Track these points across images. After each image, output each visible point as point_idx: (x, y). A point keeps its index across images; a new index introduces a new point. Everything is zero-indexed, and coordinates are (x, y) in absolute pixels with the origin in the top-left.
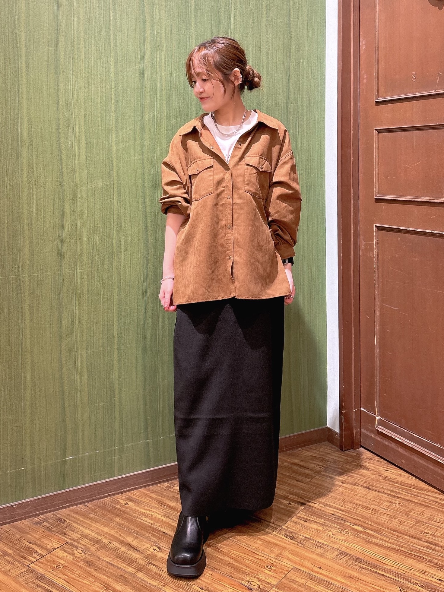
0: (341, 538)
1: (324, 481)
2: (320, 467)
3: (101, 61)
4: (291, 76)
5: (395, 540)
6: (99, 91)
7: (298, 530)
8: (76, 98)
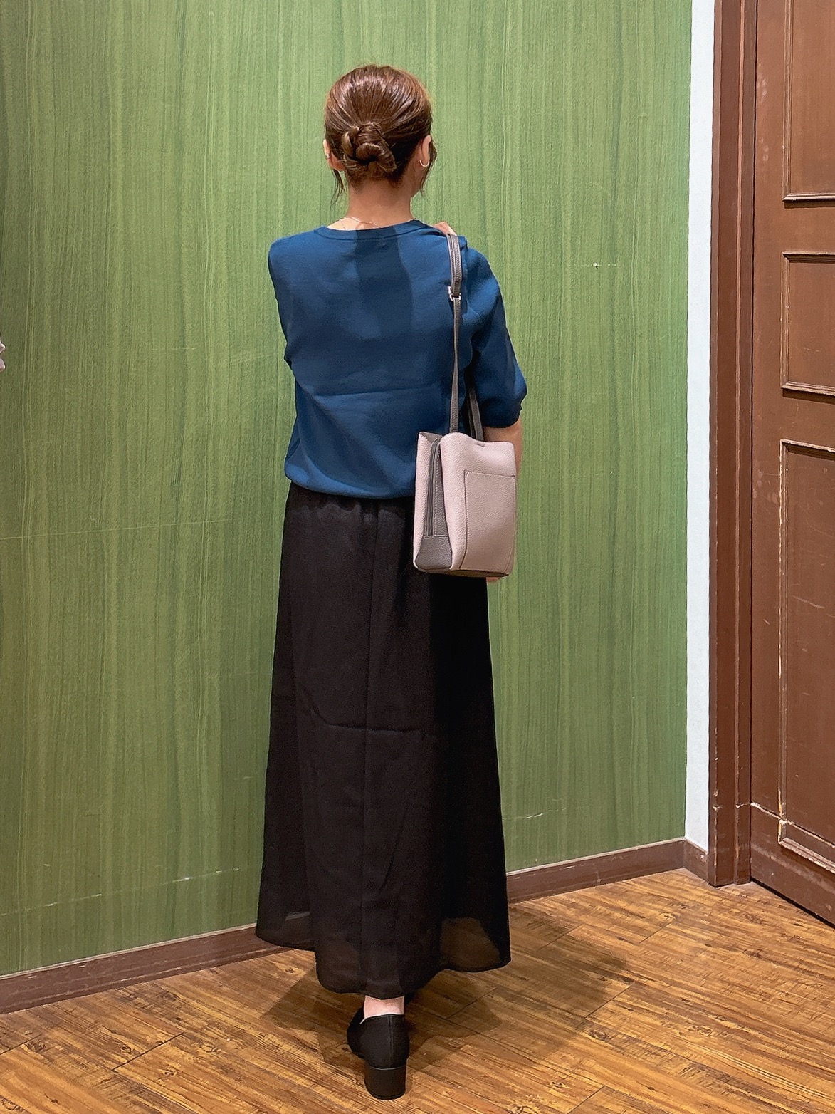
0: (696, 1040)
1: (671, 941)
2: (667, 915)
3: (259, 127)
4: (621, 147)
5: (797, 1046)
6: (255, 183)
7: (615, 1025)
8: (213, 197)
